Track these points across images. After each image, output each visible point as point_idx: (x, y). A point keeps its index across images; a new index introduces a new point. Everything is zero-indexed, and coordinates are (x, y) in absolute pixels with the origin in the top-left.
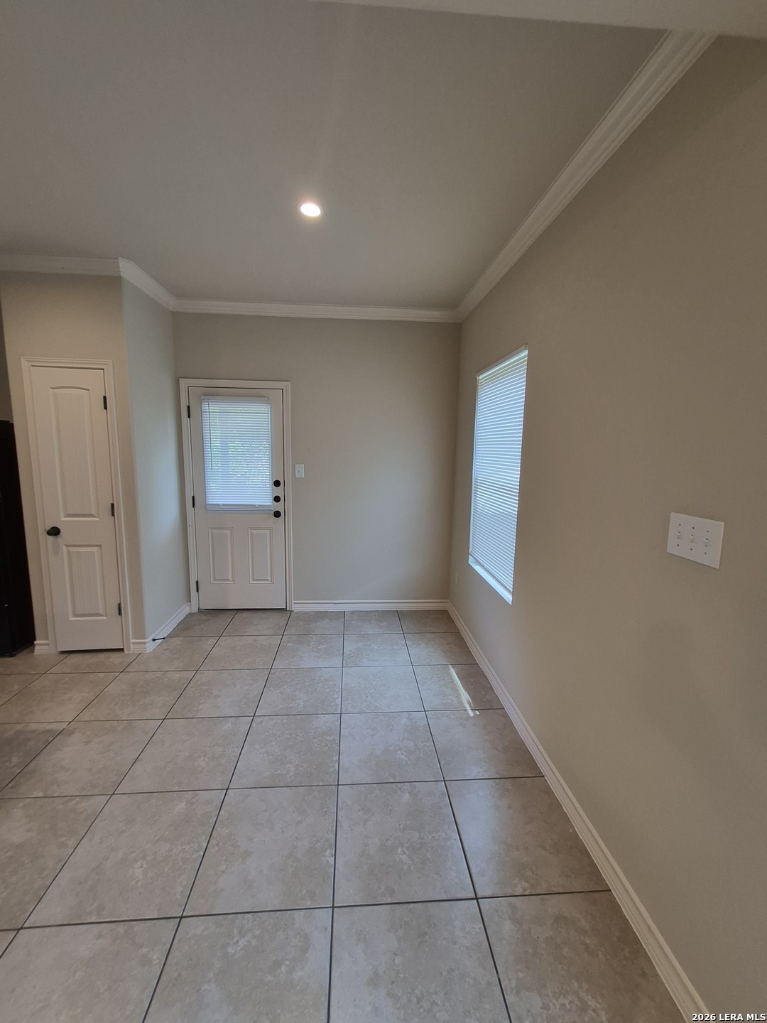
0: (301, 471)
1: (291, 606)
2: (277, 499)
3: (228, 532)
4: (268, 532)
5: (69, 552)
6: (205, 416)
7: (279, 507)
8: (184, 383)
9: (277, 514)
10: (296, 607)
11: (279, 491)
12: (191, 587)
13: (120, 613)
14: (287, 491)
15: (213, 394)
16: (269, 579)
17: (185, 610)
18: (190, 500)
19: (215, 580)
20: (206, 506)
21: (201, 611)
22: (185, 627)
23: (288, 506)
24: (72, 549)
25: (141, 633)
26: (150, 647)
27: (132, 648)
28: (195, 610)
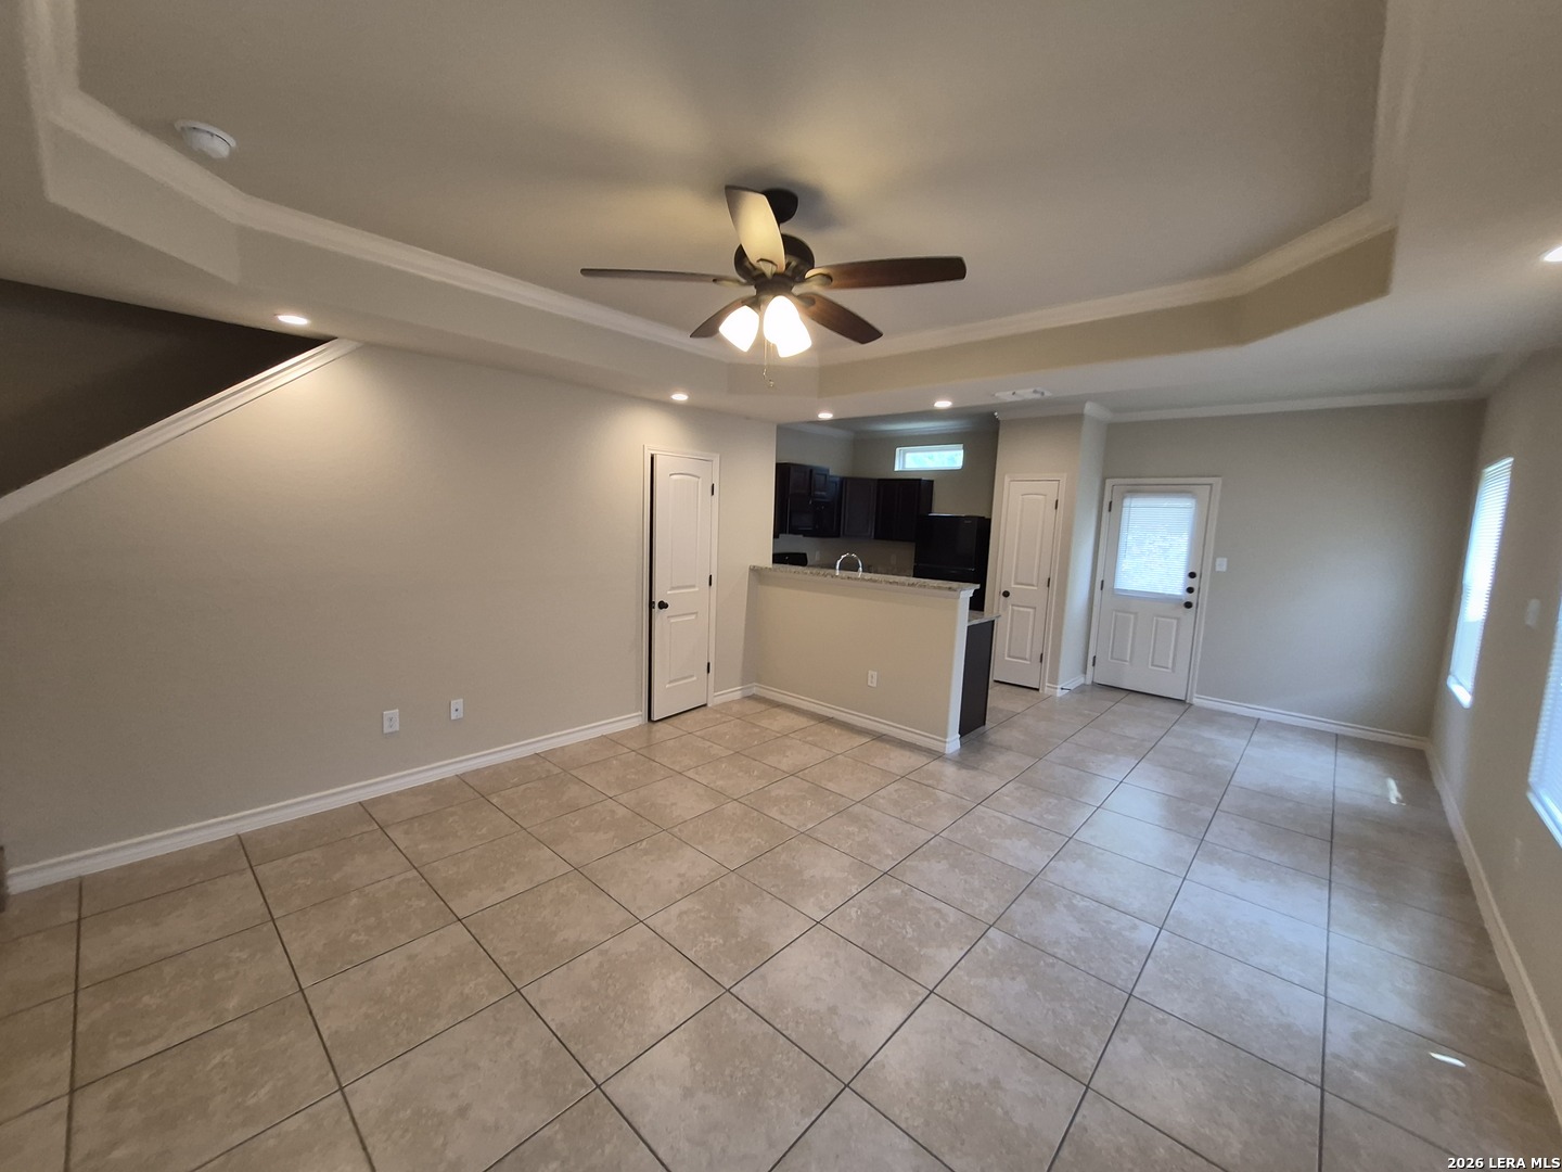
0: (1222, 565)
1: (1191, 699)
2: (1190, 590)
3: (1132, 616)
4: (1175, 622)
5: (1013, 610)
6: (1125, 511)
7: (1191, 598)
8: (1109, 483)
9: (1188, 605)
10: (1197, 701)
11: (1193, 583)
12: (1088, 661)
13: (1041, 661)
14: (1205, 584)
15: (1136, 491)
16: (1170, 666)
17: (1081, 680)
18: (1101, 582)
19: (1112, 658)
20: (1113, 590)
21: (1094, 684)
22: (1081, 689)
23: (1203, 599)
24: (1016, 608)
25: (1054, 680)
26: (1059, 693)
27: (1046, 690)
28: (1089, 682)
